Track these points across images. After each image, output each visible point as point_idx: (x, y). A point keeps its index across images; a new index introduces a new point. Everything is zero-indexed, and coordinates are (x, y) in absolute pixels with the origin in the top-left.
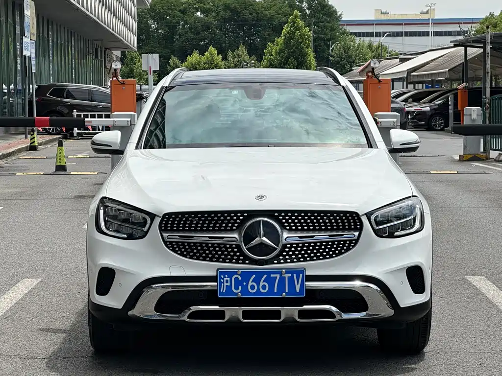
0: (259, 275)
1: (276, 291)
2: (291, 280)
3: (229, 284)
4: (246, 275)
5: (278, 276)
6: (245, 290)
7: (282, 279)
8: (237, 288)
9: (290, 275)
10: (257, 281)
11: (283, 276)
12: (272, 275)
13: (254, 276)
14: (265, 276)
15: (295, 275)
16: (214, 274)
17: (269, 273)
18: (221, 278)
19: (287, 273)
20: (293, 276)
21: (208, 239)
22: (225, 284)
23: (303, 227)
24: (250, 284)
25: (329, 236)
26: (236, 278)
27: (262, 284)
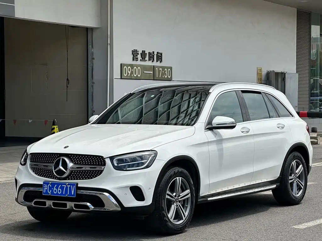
0: (58, 184)
1: (64, 193)
2: (70, 188)
3: (47, 189)
4: (53, 184)
5: (65, 186)
6: (52, 193)
7: (67, 187)
8: (49, 191)
9: (70, 186)
10: (57, 188)
11: (67, 186)
12: (63, 186)
13: (56, 185)
14: (60, 186)
15: (72, 186)
16: (42, 183)
17: (62, 184)
18: (44, 186)
19: (68, 185)
22: (45, 188)
23: (80, 162)
24: (54, 189)
25: (90, 168)
26: (49, 186)
27: (59, 189)
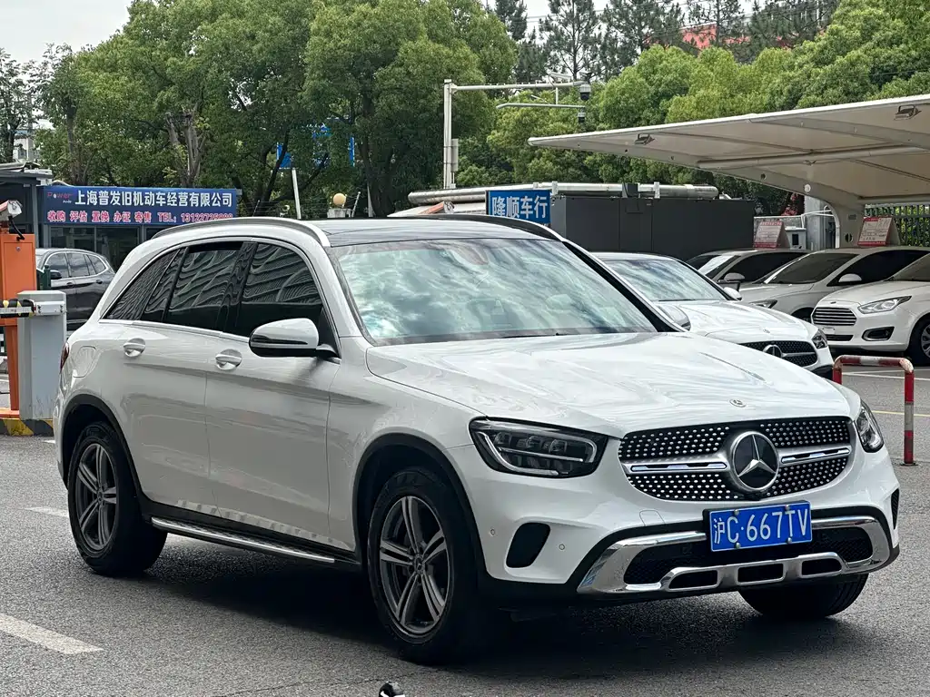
0: (759, 513)
1: (779, 537)
2: (795, 517)
3: (723, 531)
4: (744, 516)
5: (780, 514)
6: (743, 539)
7: (786, 517)
8: (733, 537)
9: (794, 512)
10: (757, 524)
11: (786, 513)
12: (774, 514)
13: (753, 516)
14: (766, 515)
15: (799, 511)
16: (700, 518)
17: (770, 511)
18: (714, 523)
19: (790, 508)
20: (797, 512)
21: (687, 467)
22: (720, 531)
24: (749, 528)
25: (825, 452)
26: (732, 522)
27: (762, 527)
